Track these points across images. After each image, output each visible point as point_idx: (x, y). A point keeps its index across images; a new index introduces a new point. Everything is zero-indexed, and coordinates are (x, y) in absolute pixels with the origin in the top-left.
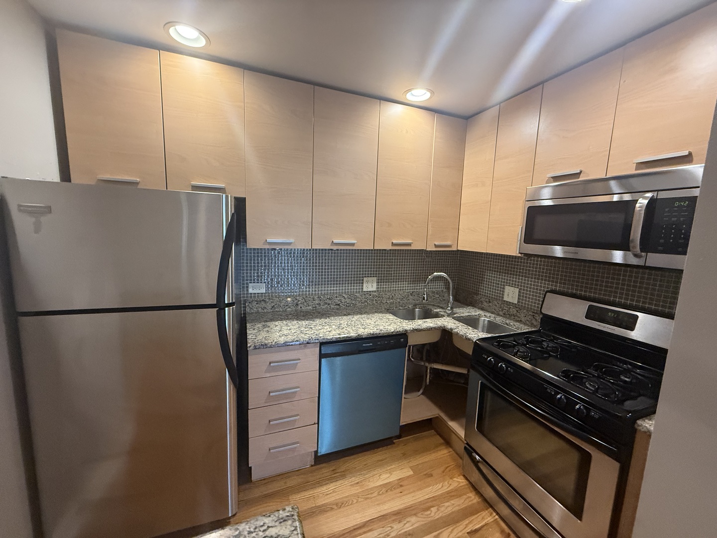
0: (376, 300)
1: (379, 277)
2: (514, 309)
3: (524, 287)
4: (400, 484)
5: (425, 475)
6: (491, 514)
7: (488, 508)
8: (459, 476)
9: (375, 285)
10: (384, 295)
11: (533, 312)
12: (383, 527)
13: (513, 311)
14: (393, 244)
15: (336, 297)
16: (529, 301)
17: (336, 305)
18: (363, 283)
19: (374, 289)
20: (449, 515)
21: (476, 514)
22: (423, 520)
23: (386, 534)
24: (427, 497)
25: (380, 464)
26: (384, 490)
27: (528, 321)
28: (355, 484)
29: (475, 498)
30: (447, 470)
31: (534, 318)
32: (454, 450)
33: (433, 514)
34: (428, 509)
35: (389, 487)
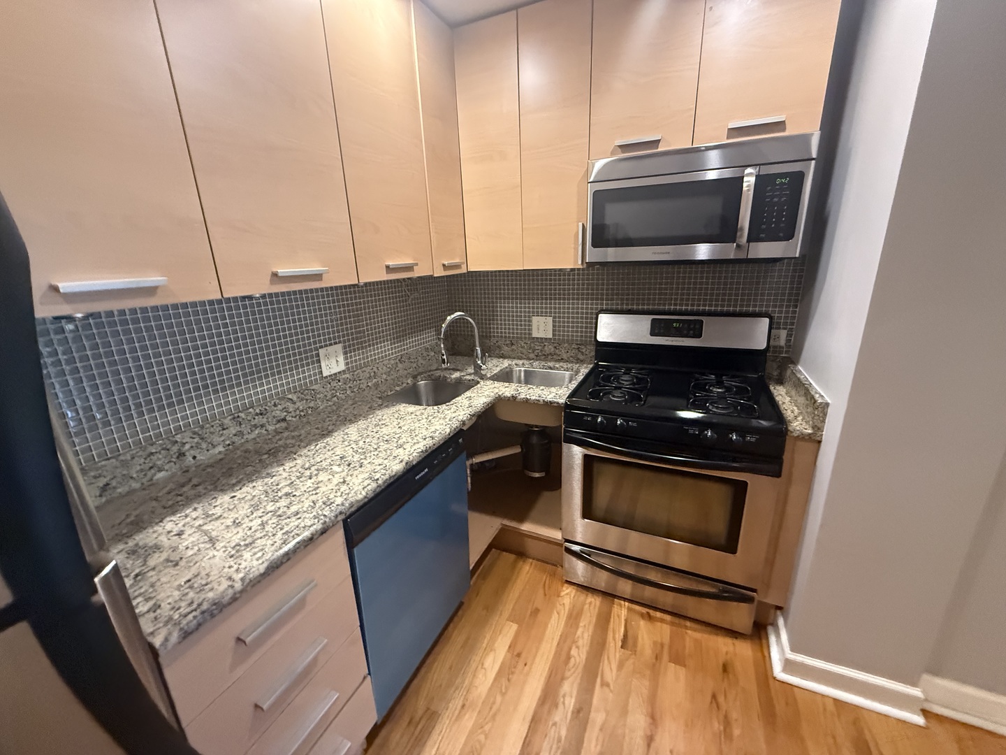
0: (350, 387)
1: (344, 342)
2: (550, 347)
3: (559, 313)
4: (516, 655)
5: (531, 615)
6: (621, 605)
7: (613, 601)
8: (563, 586)
9: (341, 359)
10: (361, 375)
11: (577, 344)
12: (546, 736)
13: (550, 349)
14: (389, 269)
15: (275, 405)
16: (568, 331)
17: (279, 421)
18: (319, 361)
19: (342, 367)
20: (591, 643)
21: (610, 617)
22: (575, 675)
23: (556, 742)
24: (555, 643)
25: (470, 647)
26: (504, 681)
27: (571, 357)
28: (460, 713)
29: (595, 599)
30: (546, 589)
31: (579, 351)
32: (533, 559)
33: (578, 660)
34: (569, 657)
35: (506, 672)
